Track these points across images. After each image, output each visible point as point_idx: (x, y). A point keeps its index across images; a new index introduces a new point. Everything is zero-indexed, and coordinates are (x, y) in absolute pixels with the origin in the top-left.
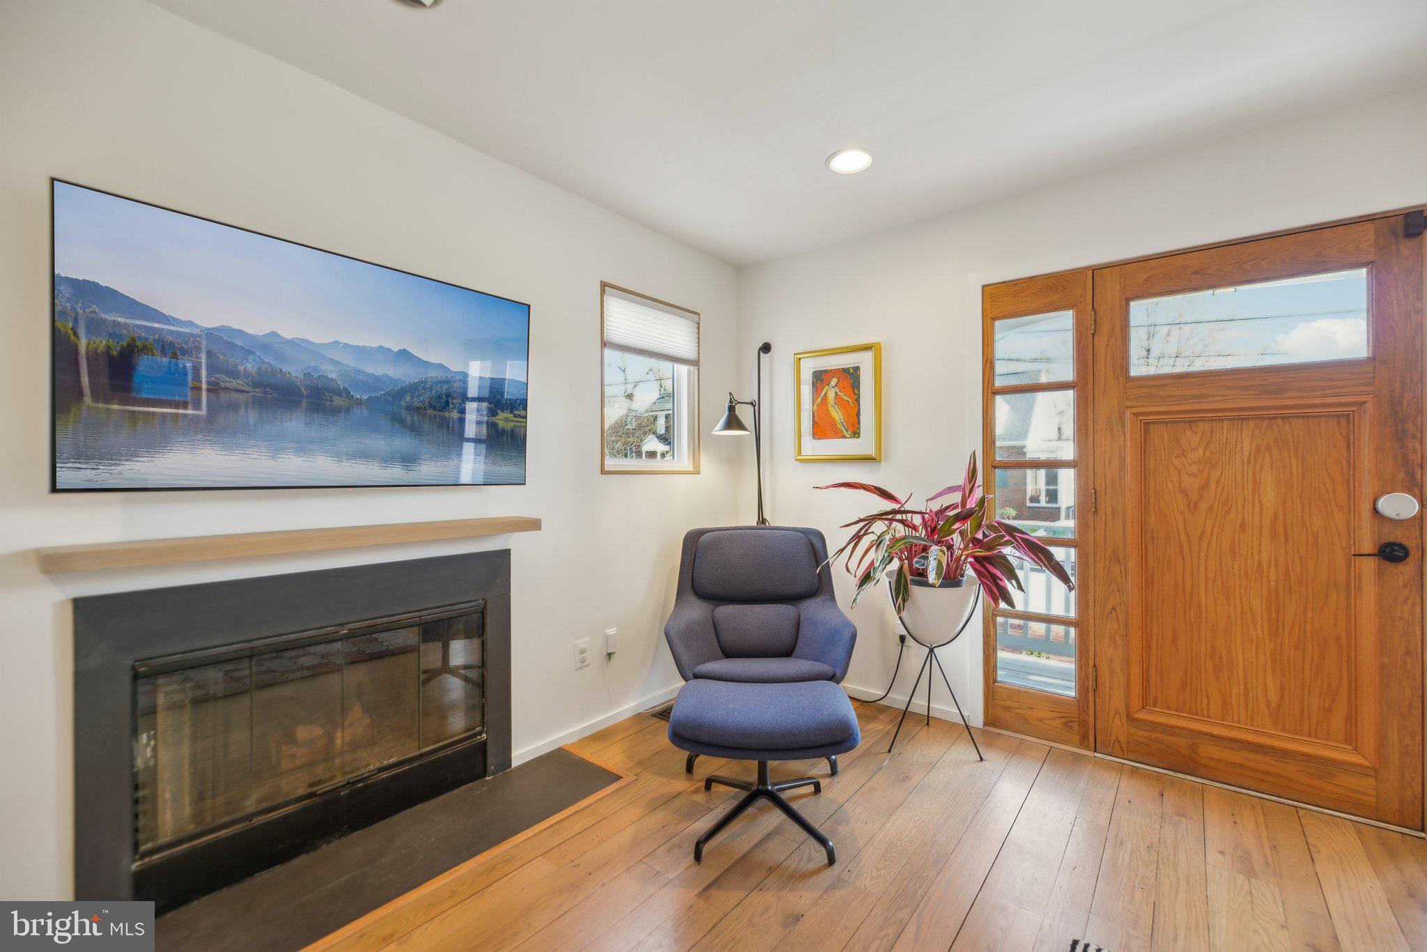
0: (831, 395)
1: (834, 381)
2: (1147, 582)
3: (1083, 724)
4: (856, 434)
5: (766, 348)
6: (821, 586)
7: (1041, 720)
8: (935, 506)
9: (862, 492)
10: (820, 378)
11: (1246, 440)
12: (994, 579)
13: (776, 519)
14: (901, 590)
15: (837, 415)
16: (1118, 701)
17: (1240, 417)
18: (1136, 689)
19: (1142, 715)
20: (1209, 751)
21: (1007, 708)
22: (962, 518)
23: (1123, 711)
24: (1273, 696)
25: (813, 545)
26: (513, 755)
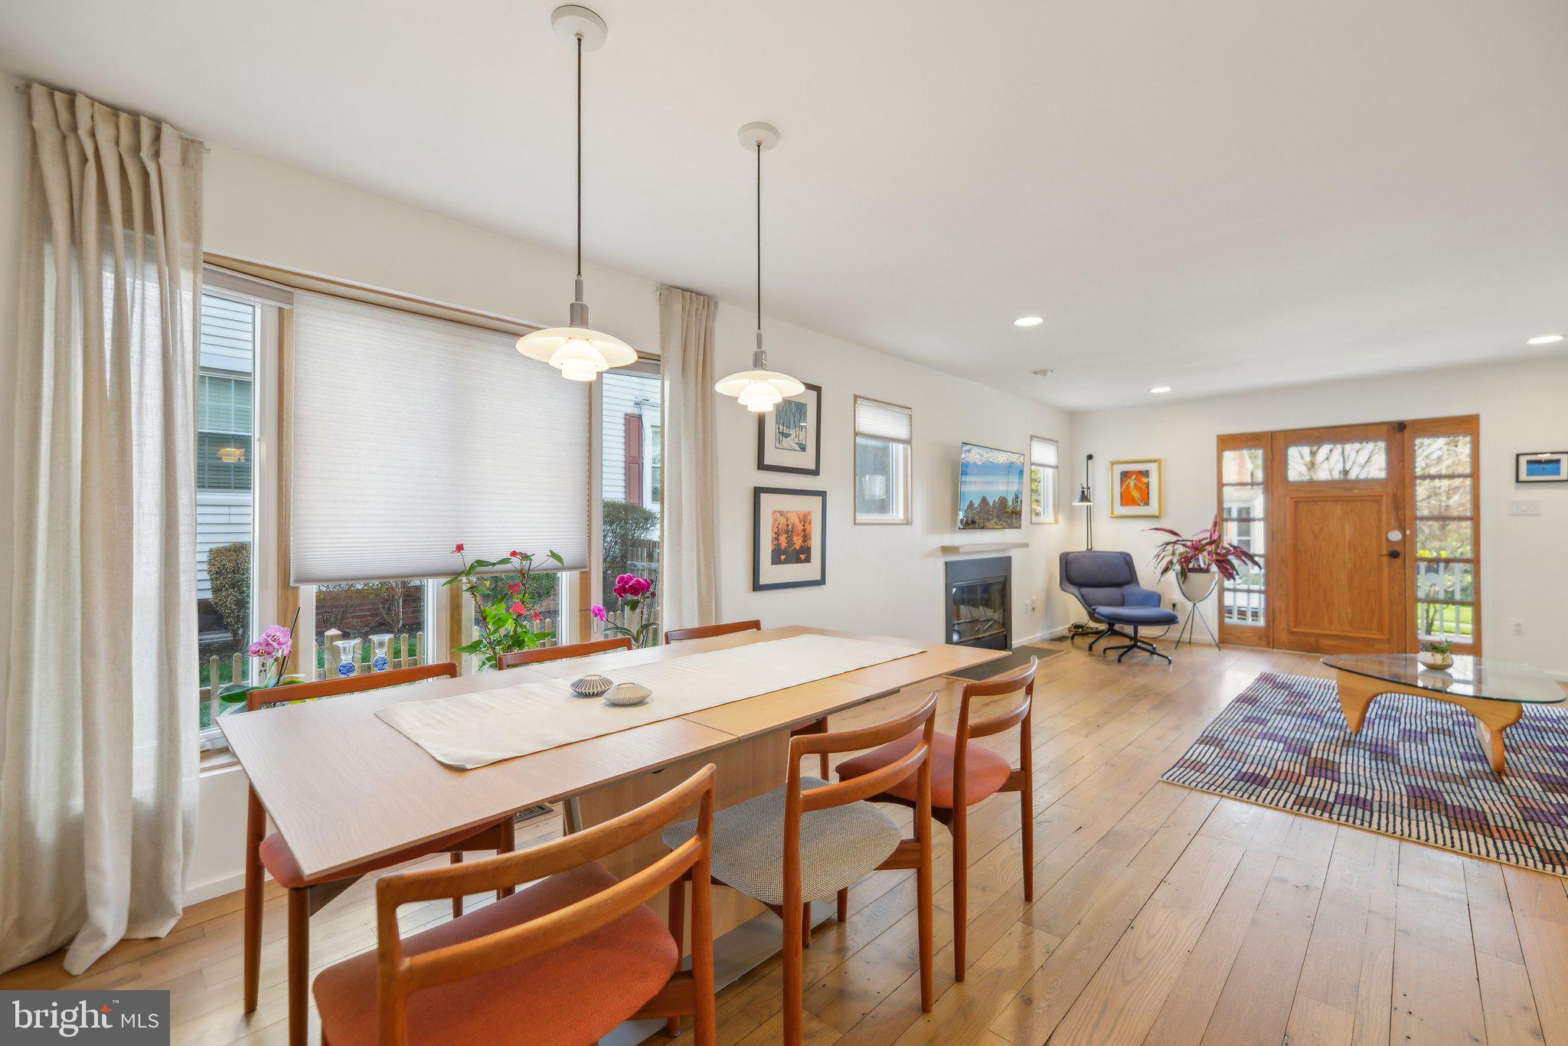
0: (1132, 484)
1: (1134, 477)
2: (1297, 571)
3: (1268, 637)
4: (1147, 503)
5: (1090, 457)
6: (1131, 578)
7: (1247, 638)
8: (1196, 538)
9: (1162, 532)
10: (1125, 475)
11: (1338, 510)
12: (1227, 569)
13: (1099, 547)
14: (1184, 574)
15: (1135, 494)
16: (1284, 625)
17: (1337, 500)
18: (1292, 618)
19: (1295, 630)
20: (1325, 642)
21: (1231, 634)
22: (1210, 543)
23: (1286, 628)
24: (1350, 616)
25: (1127, 561)
26: (1013, 643)
